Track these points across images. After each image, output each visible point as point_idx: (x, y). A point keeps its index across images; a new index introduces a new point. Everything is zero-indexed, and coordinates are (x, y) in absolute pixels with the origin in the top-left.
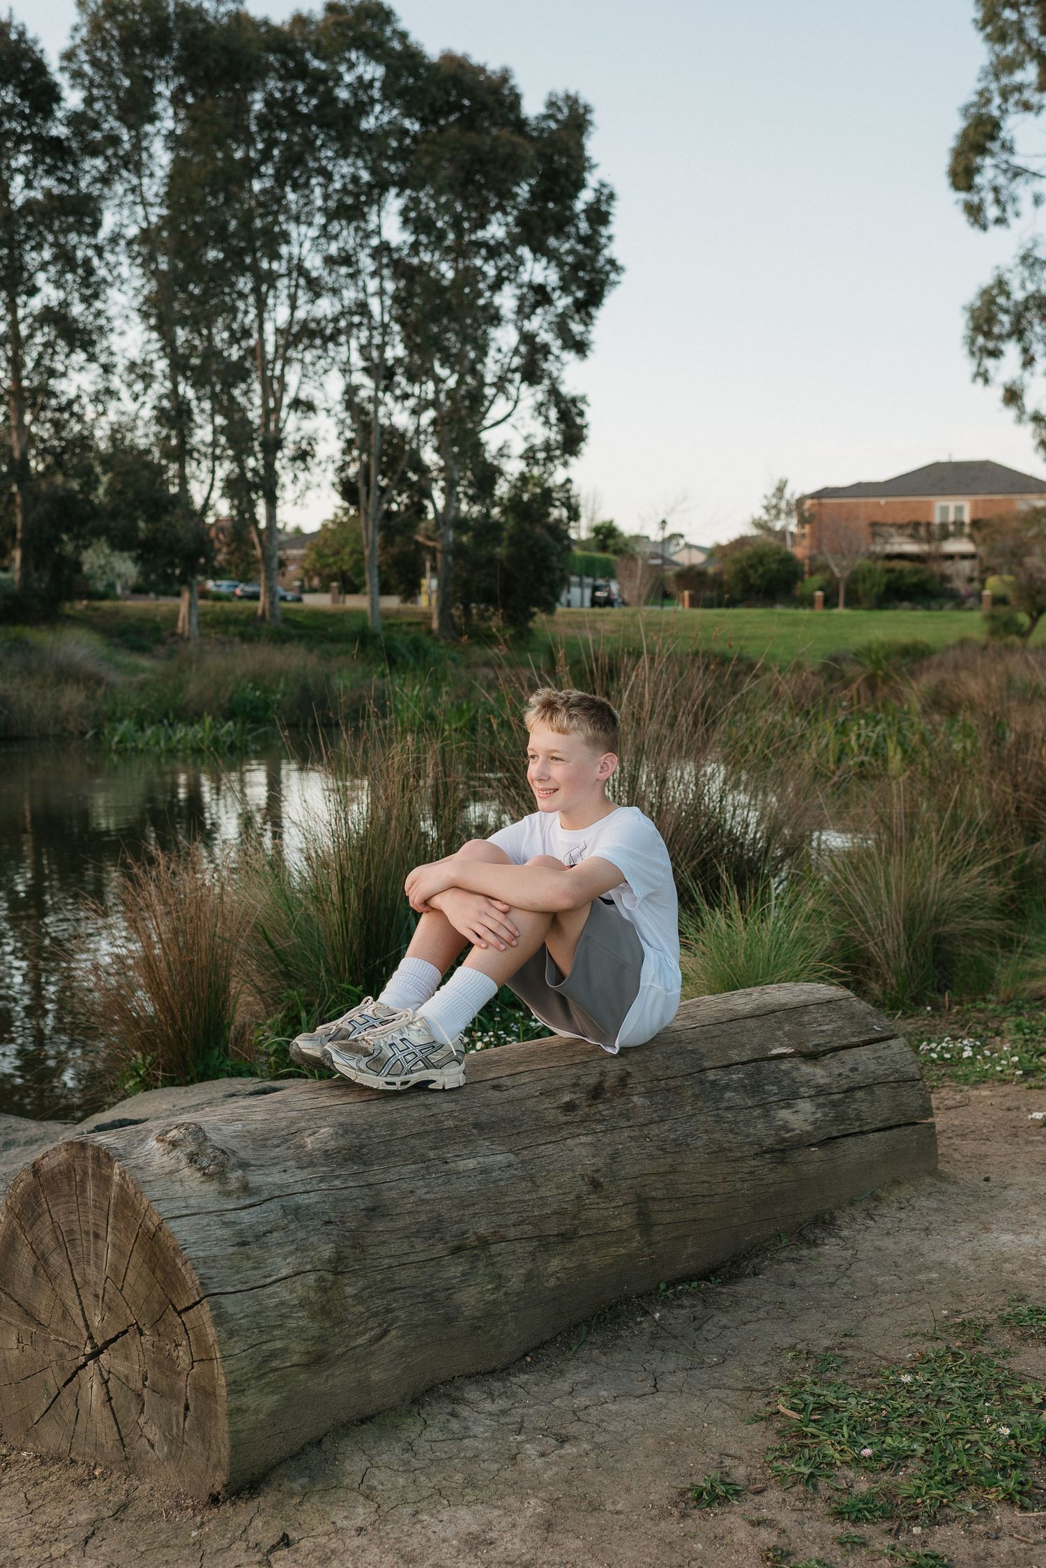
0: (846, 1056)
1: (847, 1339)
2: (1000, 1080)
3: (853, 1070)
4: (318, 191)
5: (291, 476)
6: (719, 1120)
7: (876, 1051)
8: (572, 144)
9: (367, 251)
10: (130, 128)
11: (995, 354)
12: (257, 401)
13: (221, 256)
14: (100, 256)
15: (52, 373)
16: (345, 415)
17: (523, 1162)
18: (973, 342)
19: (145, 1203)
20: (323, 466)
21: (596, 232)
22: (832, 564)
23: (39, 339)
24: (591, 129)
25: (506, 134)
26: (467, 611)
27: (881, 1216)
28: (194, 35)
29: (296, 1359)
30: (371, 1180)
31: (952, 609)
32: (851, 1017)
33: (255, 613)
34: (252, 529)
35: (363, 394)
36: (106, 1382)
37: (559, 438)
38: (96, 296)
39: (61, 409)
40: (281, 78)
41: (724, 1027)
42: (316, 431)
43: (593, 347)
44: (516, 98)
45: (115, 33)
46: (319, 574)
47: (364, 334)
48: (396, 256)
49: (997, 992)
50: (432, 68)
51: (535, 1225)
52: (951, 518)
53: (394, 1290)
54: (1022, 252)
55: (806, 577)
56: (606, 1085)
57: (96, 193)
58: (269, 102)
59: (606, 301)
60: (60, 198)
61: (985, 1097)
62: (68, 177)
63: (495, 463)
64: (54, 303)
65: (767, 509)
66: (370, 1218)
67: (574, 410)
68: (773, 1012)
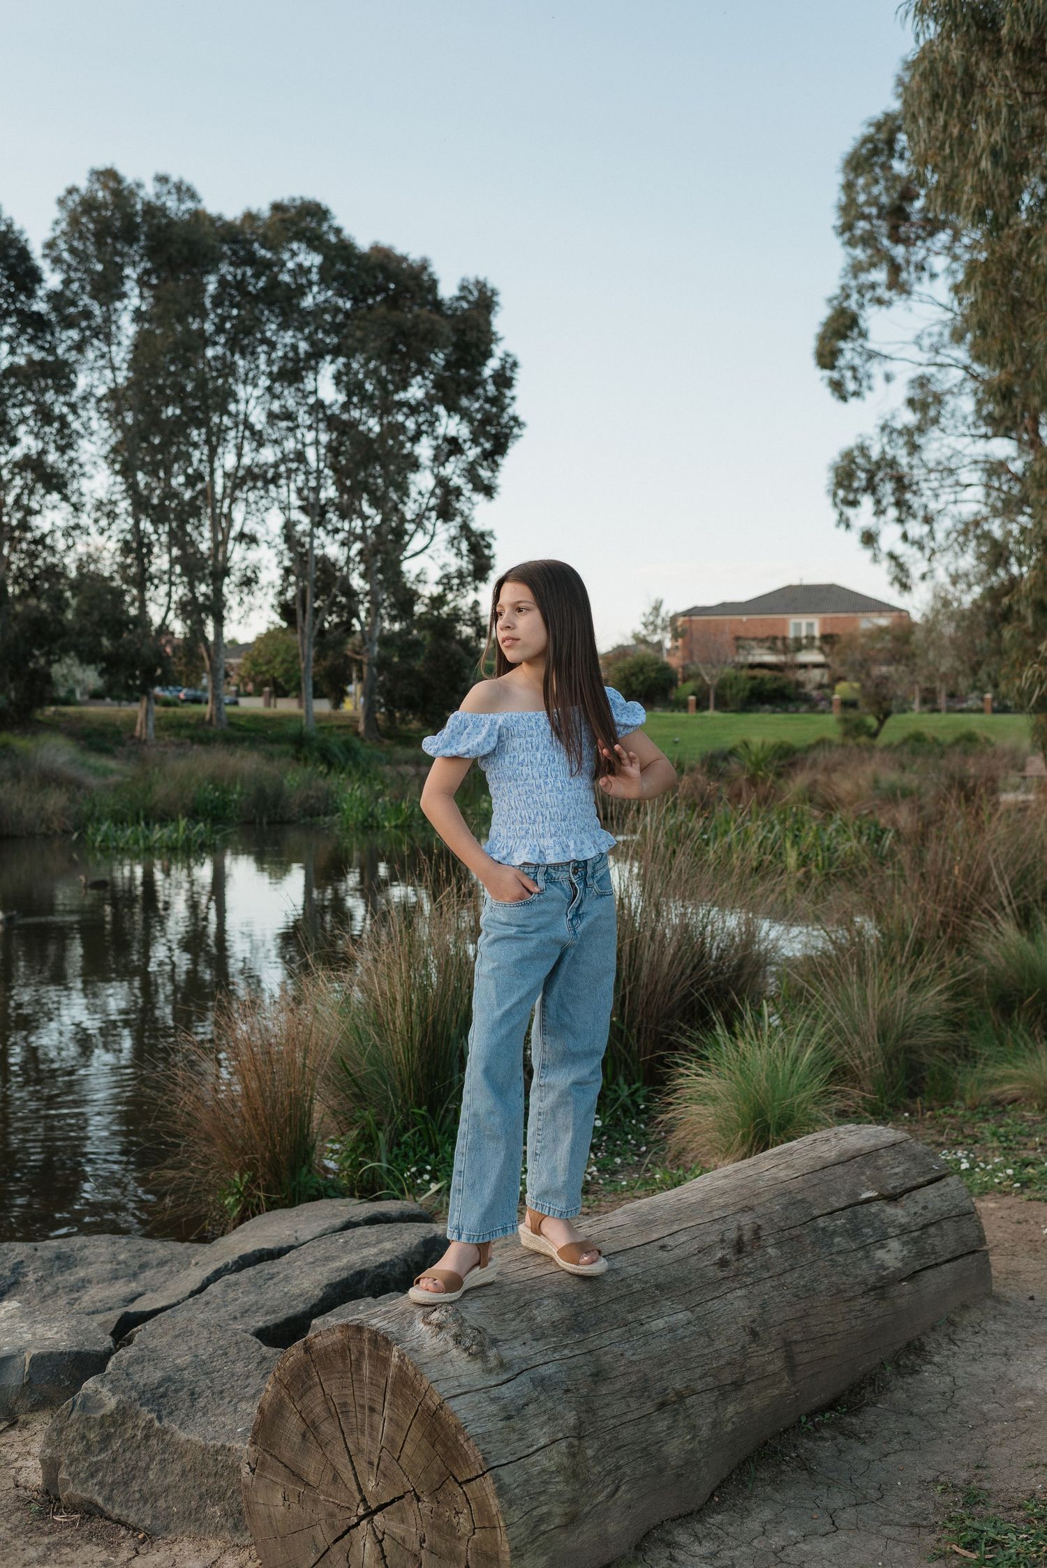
0: (918, 1195)
1: (980, 1471)
2: (1000, 1192)
3: (925, 1208)
4: (263, 358)
5: (238, 599)
6: (834, 1264)
7: (939, 1189)
8: (481, 321)
9: (306, 408)
10: (101, 306)
11: (854, 504)
12: (207, 534)
13: (178, 412)
14: (75, 412)
15: (30, 512)
16: (283, 547)
17: (698, 1318)
18: (835, 495)
19: (426, 1383)
20: (264, 591)
21: (502, 395)
22: (703, 673)
23: (18, 482)
24: (497, 308)
25: (424, 312)
26: (390, 714)
27: (961, 1340)
28: (159, 228)
29: (557, 1521)
30: (591, 1347)
31: (807, 712)
32: (914, 1158)
33: (203, 718)
34: (201, 645)
35: (299, 528)
36: (380, 1542)
37: (471, 567)
38: (70, 446)
39: (35, 542)
40: (231, 264)
41: (819, 1174)
42: (260, 561)
43: (499, 490)
44: (434, 284)
45: (91, 226)
46: (253, 681)
47: (301, 478)
48: (329, 412)
49: (962, 1099)
50: (363, 257)
51: (715, 1377)
52: (804, 633)
53: (620, 1448)
54: (881, 422)
55: (680, 683)
56: (745, 1238)
57: (71, 360)
58: (222, 282)
59: (509, 451)
60: (42, 362)
61: (993, 1209)
62: (47, 346)
63: (414, 587)
64: (33, 452)
65: (645, 625)
66: (595, 1383)
67: (483, 543)
68: (854, 1158)
